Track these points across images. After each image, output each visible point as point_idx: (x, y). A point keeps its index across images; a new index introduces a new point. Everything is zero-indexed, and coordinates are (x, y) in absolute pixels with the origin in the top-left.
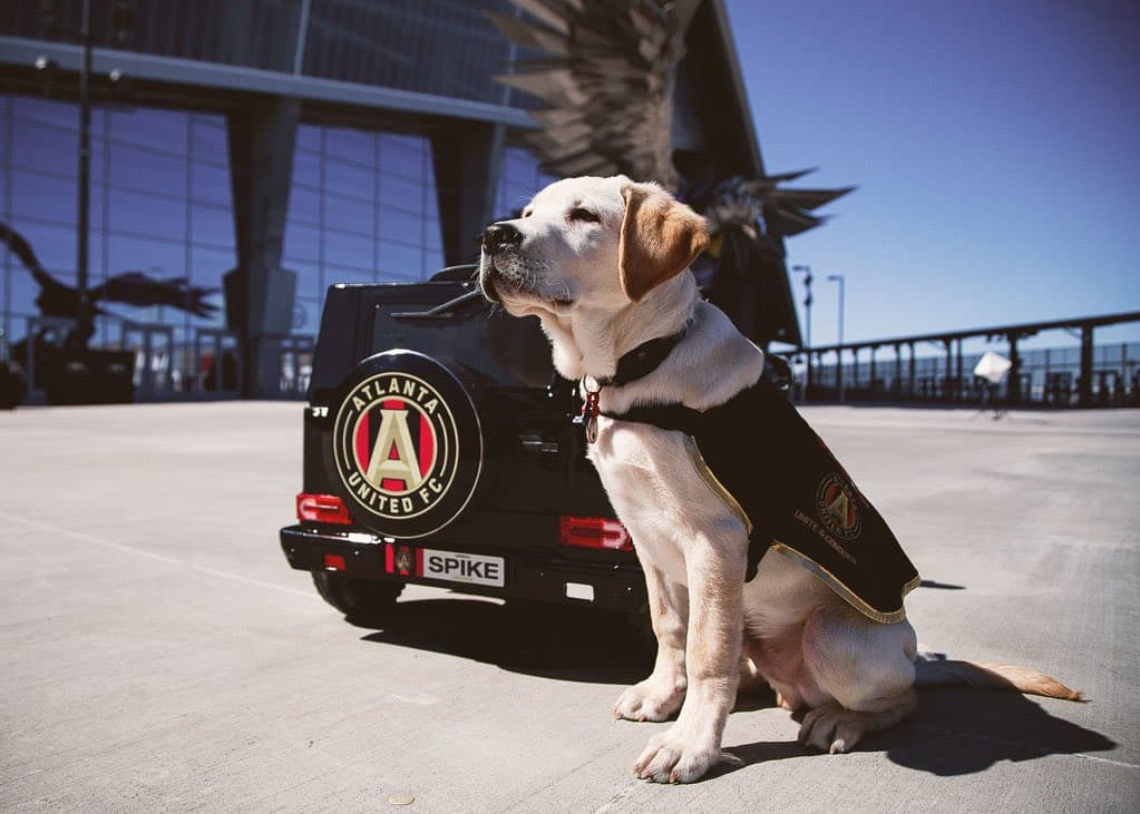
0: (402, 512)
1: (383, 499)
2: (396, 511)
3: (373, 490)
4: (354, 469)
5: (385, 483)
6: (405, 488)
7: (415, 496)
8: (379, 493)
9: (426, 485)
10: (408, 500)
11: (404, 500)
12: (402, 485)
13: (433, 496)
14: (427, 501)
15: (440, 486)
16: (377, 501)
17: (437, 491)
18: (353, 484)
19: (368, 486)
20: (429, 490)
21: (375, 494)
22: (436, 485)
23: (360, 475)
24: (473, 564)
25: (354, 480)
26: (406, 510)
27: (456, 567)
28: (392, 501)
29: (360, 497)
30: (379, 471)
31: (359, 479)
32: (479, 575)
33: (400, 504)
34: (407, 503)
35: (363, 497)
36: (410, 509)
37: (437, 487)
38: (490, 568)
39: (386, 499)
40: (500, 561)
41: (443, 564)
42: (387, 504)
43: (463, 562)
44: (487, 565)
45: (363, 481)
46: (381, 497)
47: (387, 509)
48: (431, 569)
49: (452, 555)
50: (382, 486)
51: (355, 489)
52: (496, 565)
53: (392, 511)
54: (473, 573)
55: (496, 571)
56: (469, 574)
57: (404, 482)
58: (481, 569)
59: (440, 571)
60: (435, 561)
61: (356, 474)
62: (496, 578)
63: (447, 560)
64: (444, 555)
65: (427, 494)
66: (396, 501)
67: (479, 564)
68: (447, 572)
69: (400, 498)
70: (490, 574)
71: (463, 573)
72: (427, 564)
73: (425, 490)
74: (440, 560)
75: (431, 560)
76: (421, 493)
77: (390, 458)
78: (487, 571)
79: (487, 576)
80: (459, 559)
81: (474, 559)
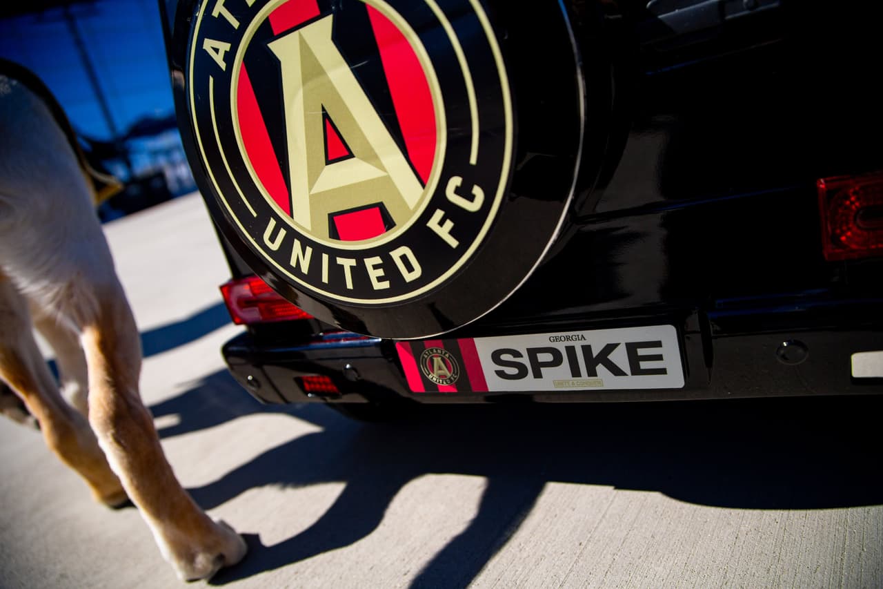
0: (399, 285)
1: (348, 263)
2: (386, 285)
3: (318, 249)
4: (267, 213)
5: (340, 223)
6: (389, 224)
7: (419, 237)
8: (333, 253)
9: (439, 200)
10: (405, 250)
11: (396, 255)
12: (380, 216)
13: (465, 224)
14: (454, 243)
15: (478, 191)
16: (337, 271)
17: (474, 207)
18: (275, 247)
19: (305, 242)
20: (453, 212)
21: (325, 257)
22: (465, 192)
23: (281, 224)
24: (595, 353)
25: (272, 239)
26: (409, 277)
27: (557, 361)
28: (369, 262)
29: (297, 271)
30: (315, 200)
31: (283, 233)
32: (617, 371)
33: (389, 266)
34: (404, 258)
35: (305, 269)
36: (418, 272)
37: (471, 198)
38: (641, 352)
39: (353, 262)
40: (667, 335)
41: (525, 360)
42: (360, 273)
43: (571, 350)
44: (632, 348)
45: (292, 234)
46: (340, 261)
47: (363, 284)
48: (501, 374)
49: (540, 340)
50: (334, 234)
51: (284, 254)
52: (658, 344)
53: (377, 286)
54: (600, 368)
55: (659, 358)
56: (592, 373)
57: (381, 206)
58: (620, 357)
59: (523, 373)
60: (505, 357)
61: (272, 223)
62: (663, 371)
63: (533, 353)
64: (522, 342)
65: (449, 224)
66: (377, 260)
67: (610, 348)
68: (538, 375)
69: (384, 251)
70: (644, 365)
71: (576, 372)
72: (489, 368)
73: (439, 214)
74: (516, 354)
75: (496, 356)
76: (433, 224)
77: (329, 162)
78: (634, 360)
79: (636, 371)
80: (561, 347)
81: (597, 339)
